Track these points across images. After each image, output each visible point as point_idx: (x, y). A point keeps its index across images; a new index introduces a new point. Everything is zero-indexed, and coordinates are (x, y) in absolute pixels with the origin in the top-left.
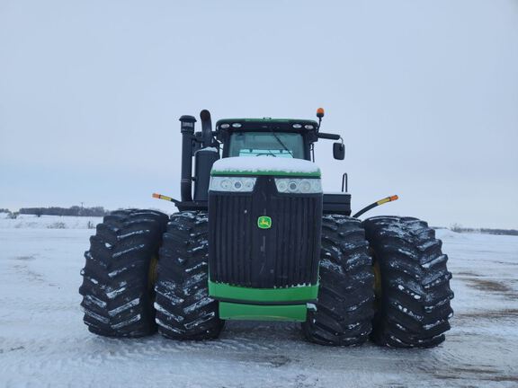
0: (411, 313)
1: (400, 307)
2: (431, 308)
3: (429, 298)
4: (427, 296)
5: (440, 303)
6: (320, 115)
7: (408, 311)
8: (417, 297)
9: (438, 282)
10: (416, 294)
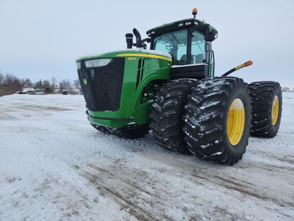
0: (191, 136)
1: (186, 132)
2: (202, 134)
3: (202, 128)
4: (201, 127)
5: (207, 132)
6: (195, 13)
7: (190, 135)
8: (193, 127)
9: (207, 118)
10: (193, 125)
